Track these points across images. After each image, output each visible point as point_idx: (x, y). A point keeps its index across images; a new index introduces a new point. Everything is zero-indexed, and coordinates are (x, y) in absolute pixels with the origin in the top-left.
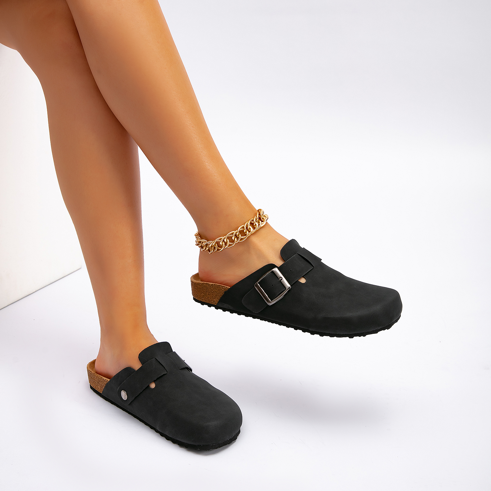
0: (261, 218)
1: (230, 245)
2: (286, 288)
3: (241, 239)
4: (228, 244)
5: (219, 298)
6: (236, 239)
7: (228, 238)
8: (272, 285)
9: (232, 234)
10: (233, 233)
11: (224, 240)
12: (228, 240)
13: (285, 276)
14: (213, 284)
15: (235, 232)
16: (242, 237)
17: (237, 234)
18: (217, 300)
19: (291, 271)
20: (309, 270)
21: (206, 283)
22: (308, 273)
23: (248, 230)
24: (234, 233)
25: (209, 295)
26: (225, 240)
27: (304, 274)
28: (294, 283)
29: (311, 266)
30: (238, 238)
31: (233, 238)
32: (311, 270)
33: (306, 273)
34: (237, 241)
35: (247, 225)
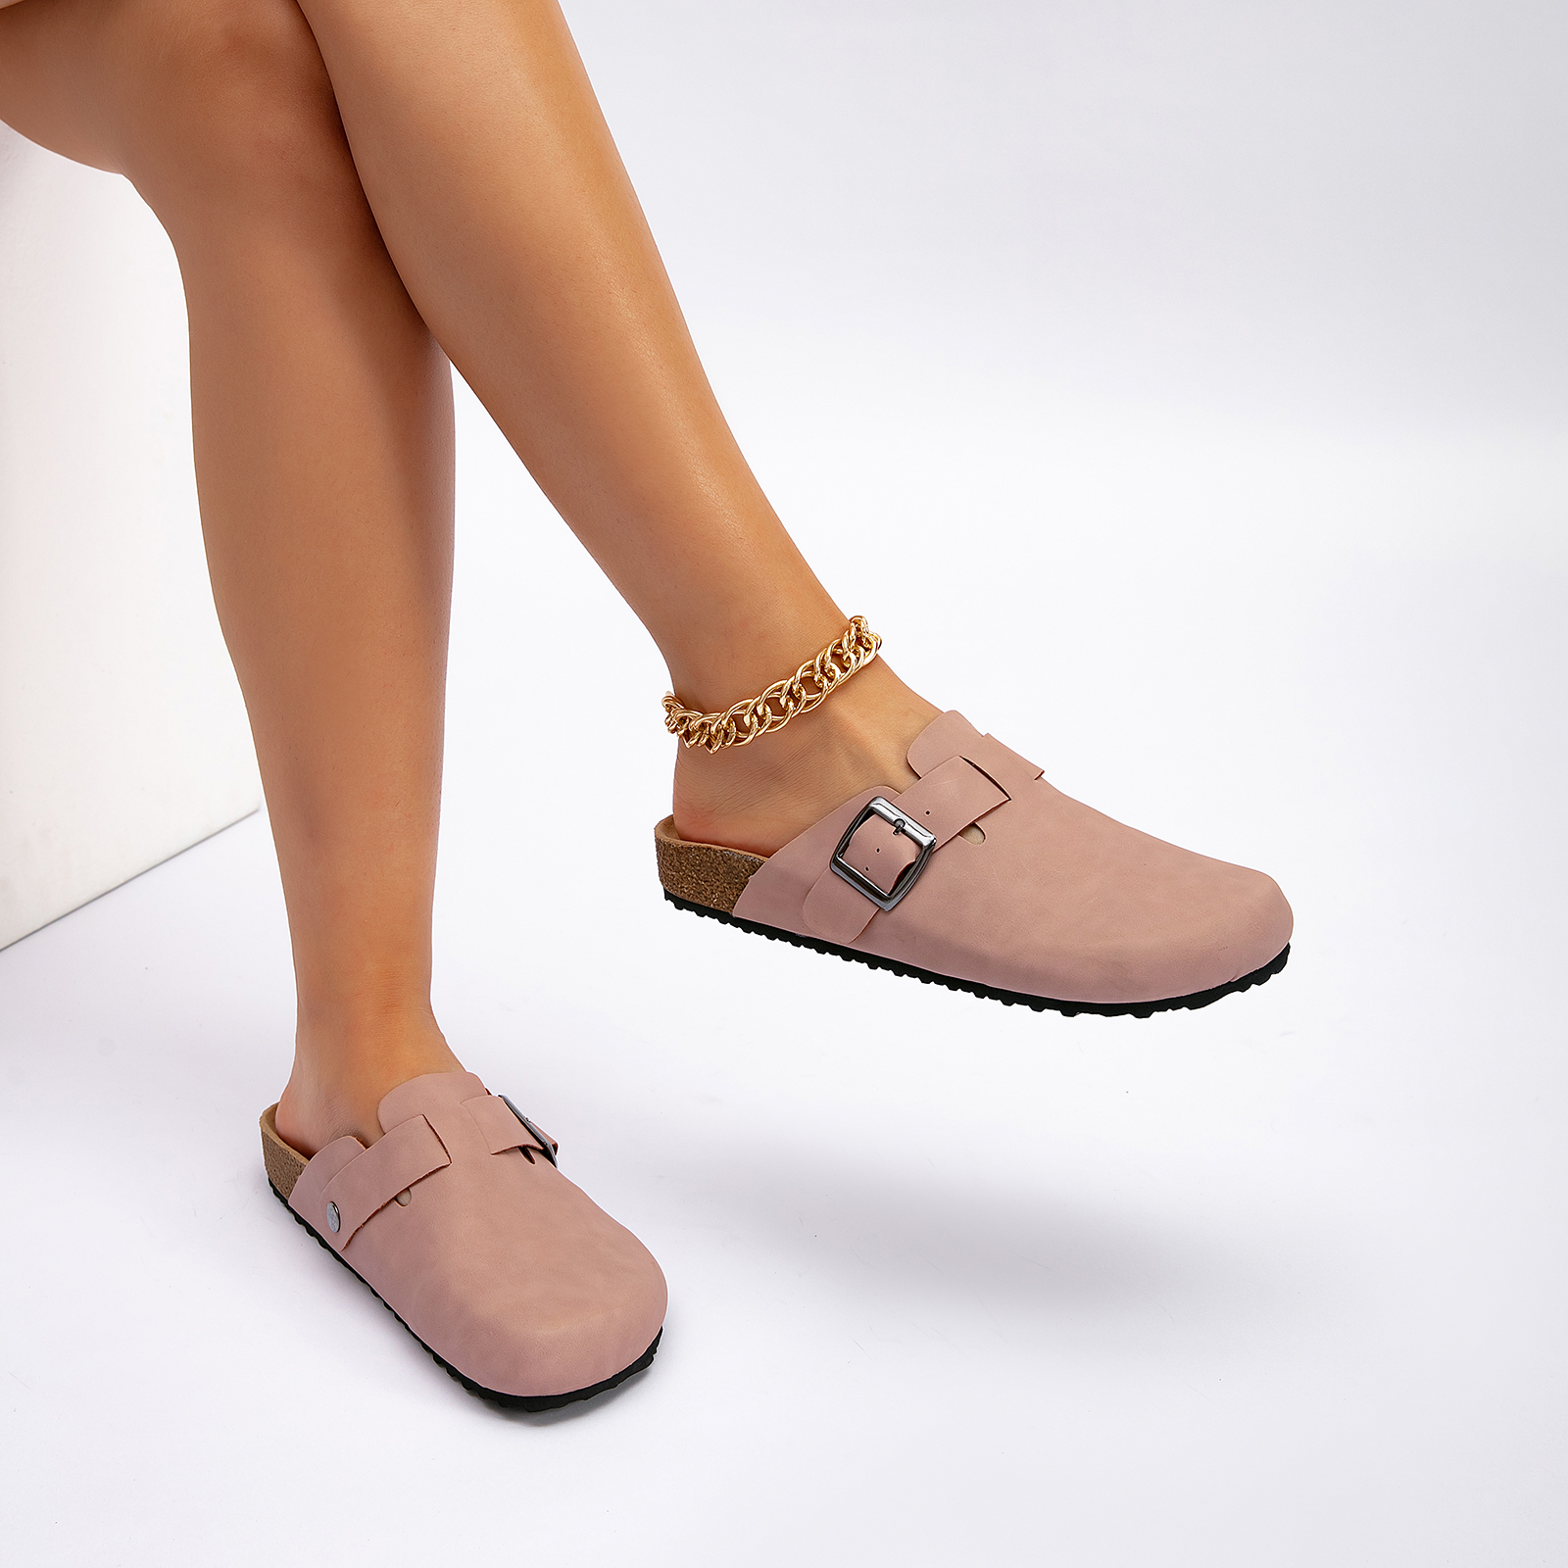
3: (809, 703)
4: (768, 722)
6: (791, 704)
7: (768, 702)
9: (781, 688)
11: (755, 708)
12: (768, 709)
15: (789, 682)
16: (811, 697)
17: (794, 687)
23: (825, 674)
24: (785, 687)
26: (760, 711)
30: (797, 701)
31: (783, 701)
34: (794, 711)
35: (823, 659)
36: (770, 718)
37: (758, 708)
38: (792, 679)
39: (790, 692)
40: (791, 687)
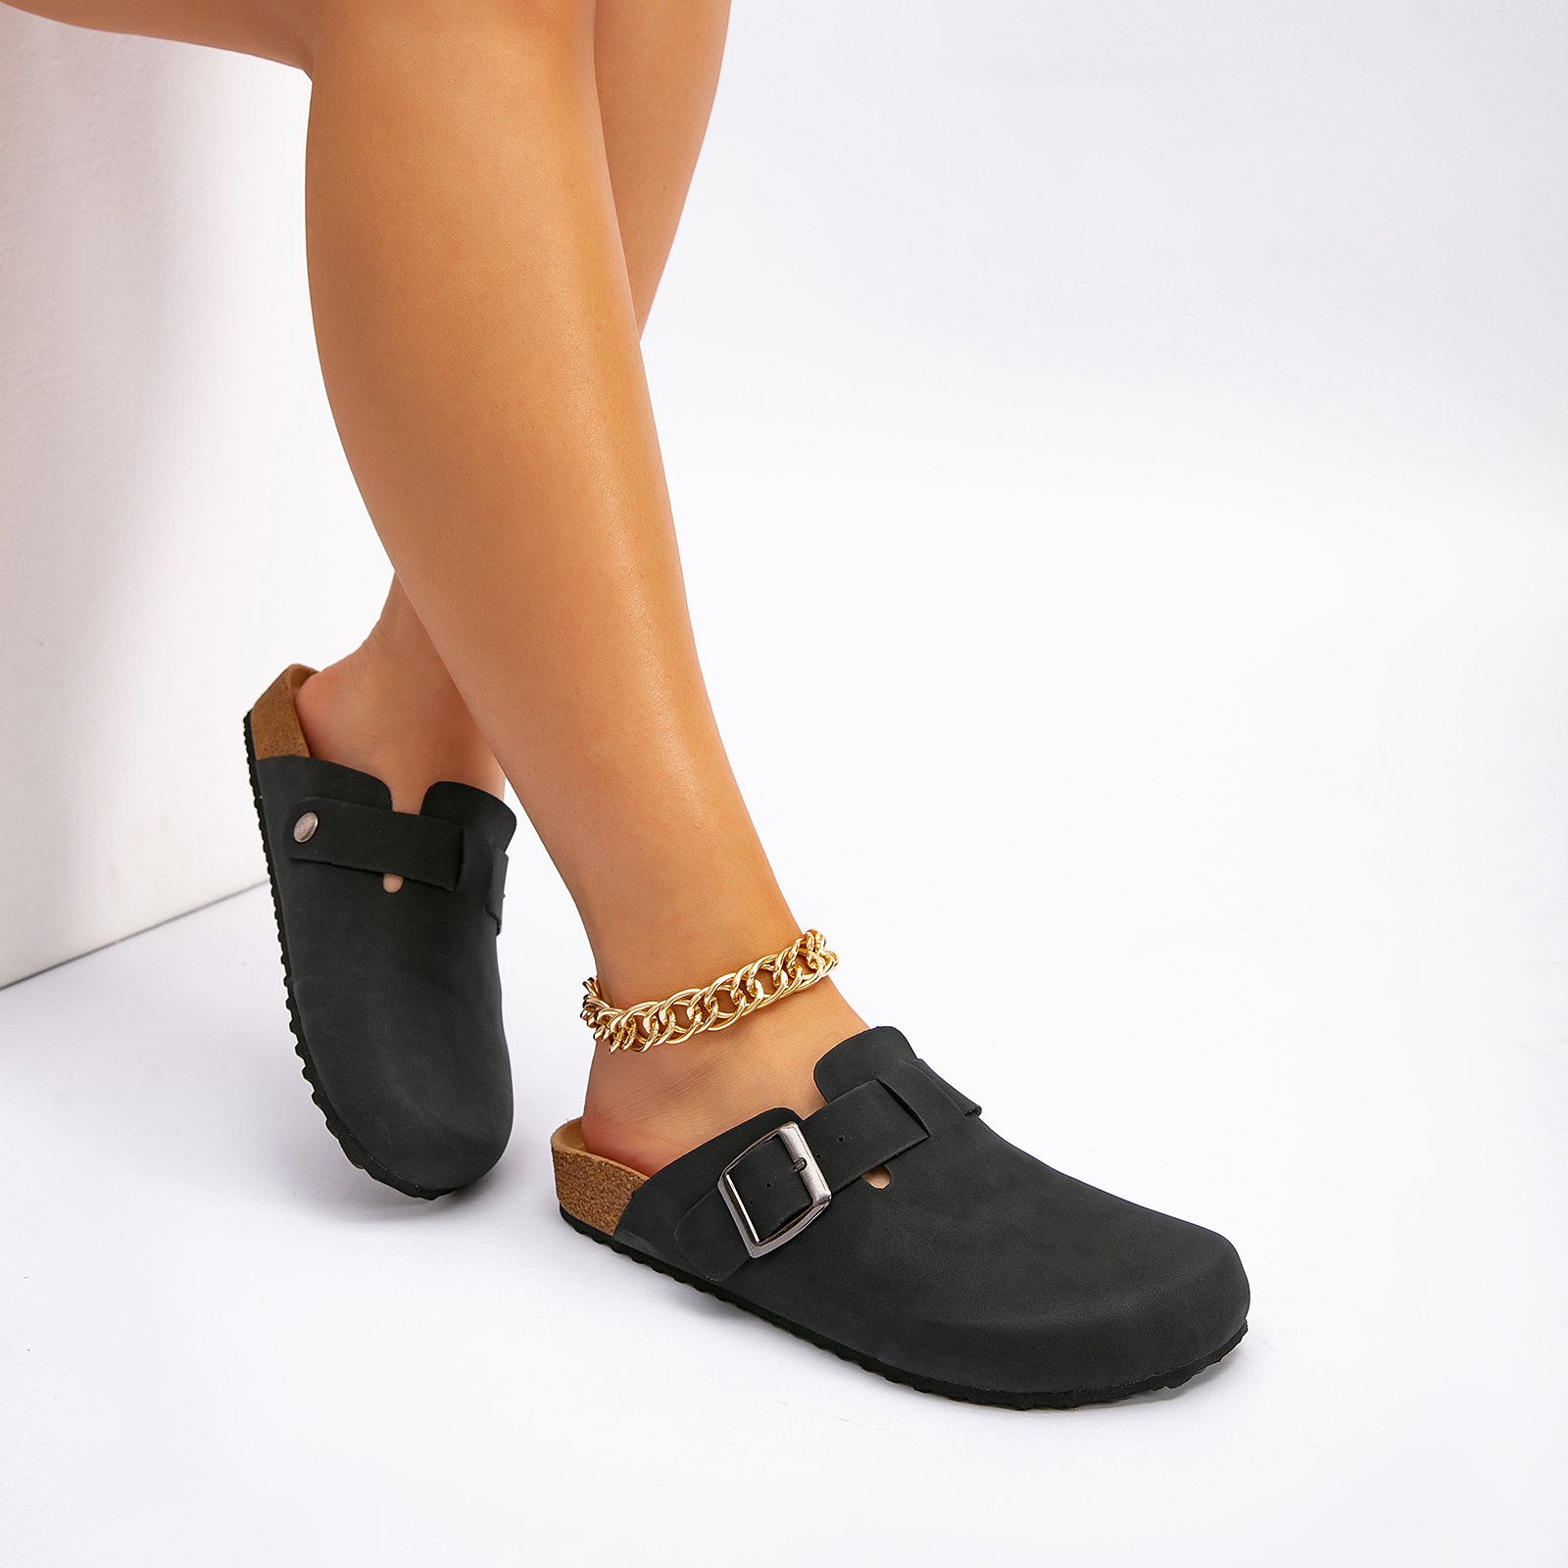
0: (809, 959)
1: (675, 1036)
2: (812, 1200)
3: (719, 1021)
4: (669, 1032)
5: (620, 1214)
6: (698, 1018)
7: (674, 1008)
8: (769, 1185)
9: (689, 997)
10: (694, 994)
11: (657, 1014)
12: (673, 1018)
13: (819, 1156)
14: (602, 1162)
15: (698, 993)
16: (723, 1015)
17: (706, 1000)
18: (614, 1219)
19: (841, 1139)
20: (907, 1146)
21: (585, 1157)
22: (900, 1154)
23: (746, 993)
24: (697, 998)
25: (592, 1199)
26: (662, 1016)
27: (886, 1158)
28: (846, 1186)
29: (921, 1130)
30: (706, 1016)
31: (690, 1012)
32: (914, 1146)
33: (896, 1153)
34: (701, 1026)
35: (747, 974)
36: (672, 1027)
37: (660, 1013)
38: (706, 989)
39: (701, 1003)
40: (703, 998)
